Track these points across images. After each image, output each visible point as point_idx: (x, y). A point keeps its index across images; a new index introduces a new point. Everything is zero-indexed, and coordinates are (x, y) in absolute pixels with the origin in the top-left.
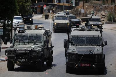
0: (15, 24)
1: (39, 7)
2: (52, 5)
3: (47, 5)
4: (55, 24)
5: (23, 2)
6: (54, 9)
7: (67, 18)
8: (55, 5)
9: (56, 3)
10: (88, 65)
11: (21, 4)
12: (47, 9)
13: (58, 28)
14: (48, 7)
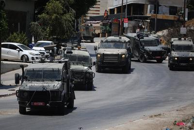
0: (33, 56)
1: (115, 22)
2: (140, 18)
3: (130, 19)
4: (99, 55)
5: (58, 14)
6: (143, 26)
7: (124, 44)
8: (147, 18)
9: (148, 14)
10: (41, 104)
11: (53, 17)
12: (131, 26)
13: (103, 63)
14: (133, 23)
